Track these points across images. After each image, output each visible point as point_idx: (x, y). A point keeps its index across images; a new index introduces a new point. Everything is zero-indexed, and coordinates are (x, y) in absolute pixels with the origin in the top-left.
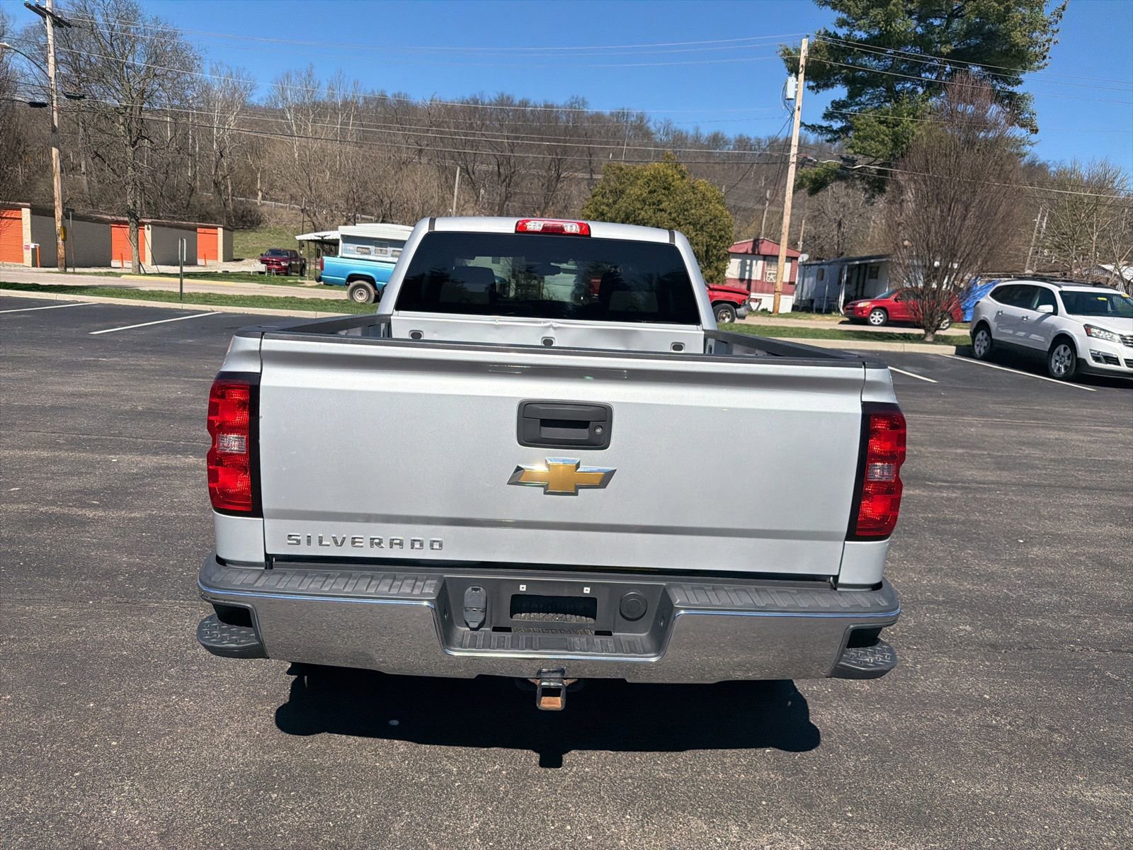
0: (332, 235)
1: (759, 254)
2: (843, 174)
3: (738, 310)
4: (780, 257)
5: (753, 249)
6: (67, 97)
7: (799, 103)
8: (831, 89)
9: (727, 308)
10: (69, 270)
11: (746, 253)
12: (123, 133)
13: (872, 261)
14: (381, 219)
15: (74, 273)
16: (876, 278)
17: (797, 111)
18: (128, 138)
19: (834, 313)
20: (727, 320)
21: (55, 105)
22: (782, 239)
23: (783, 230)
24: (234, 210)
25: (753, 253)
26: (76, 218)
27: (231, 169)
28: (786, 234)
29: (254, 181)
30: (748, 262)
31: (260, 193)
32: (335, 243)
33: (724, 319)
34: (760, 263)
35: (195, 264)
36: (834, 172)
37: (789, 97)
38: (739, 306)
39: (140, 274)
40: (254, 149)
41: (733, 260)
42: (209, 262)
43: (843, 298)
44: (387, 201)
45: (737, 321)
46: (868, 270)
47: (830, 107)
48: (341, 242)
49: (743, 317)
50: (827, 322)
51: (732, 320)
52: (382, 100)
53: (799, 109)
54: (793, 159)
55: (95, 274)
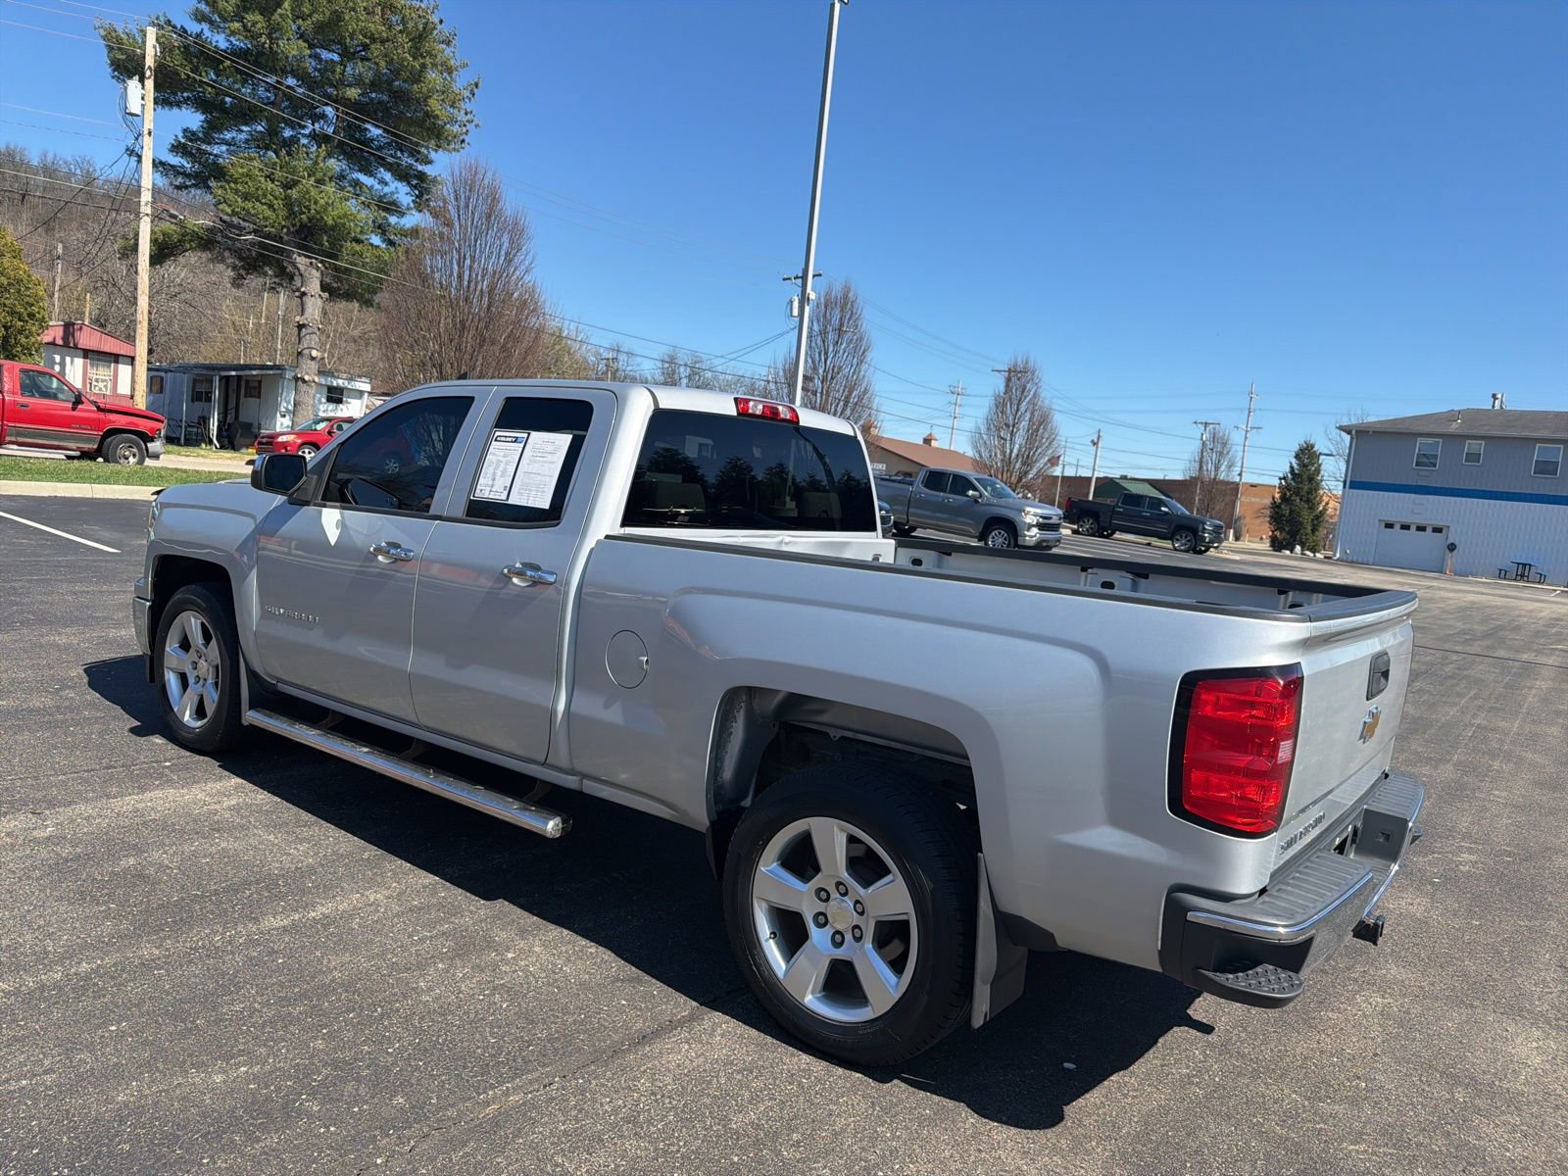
1: (76, 347)
2: (206, 242)
4: (137, 358)
5: (65, 338)
7: (148, 125)
8: (175, 110)
9: (132, 441)
11: (53, 344)
13: (254, 373)
16: (259, 397)
17: (146, 137)
19: (203, 446)
20: (132, 460)
22: (139, 331)
23: (139, 317)
25: (66, 345)
28: (145, 324)
30: (57, 358)
33: (127, 458)
34: (79, 362)
36: (195, 236)
37: (133, 112)
38: (152, 440)
43: (216, 424)
46: (243, 384)
47: (180, 135)
49: (156, 456)
51: (141, 462)
53: (150, 134)
54: (146, 209)
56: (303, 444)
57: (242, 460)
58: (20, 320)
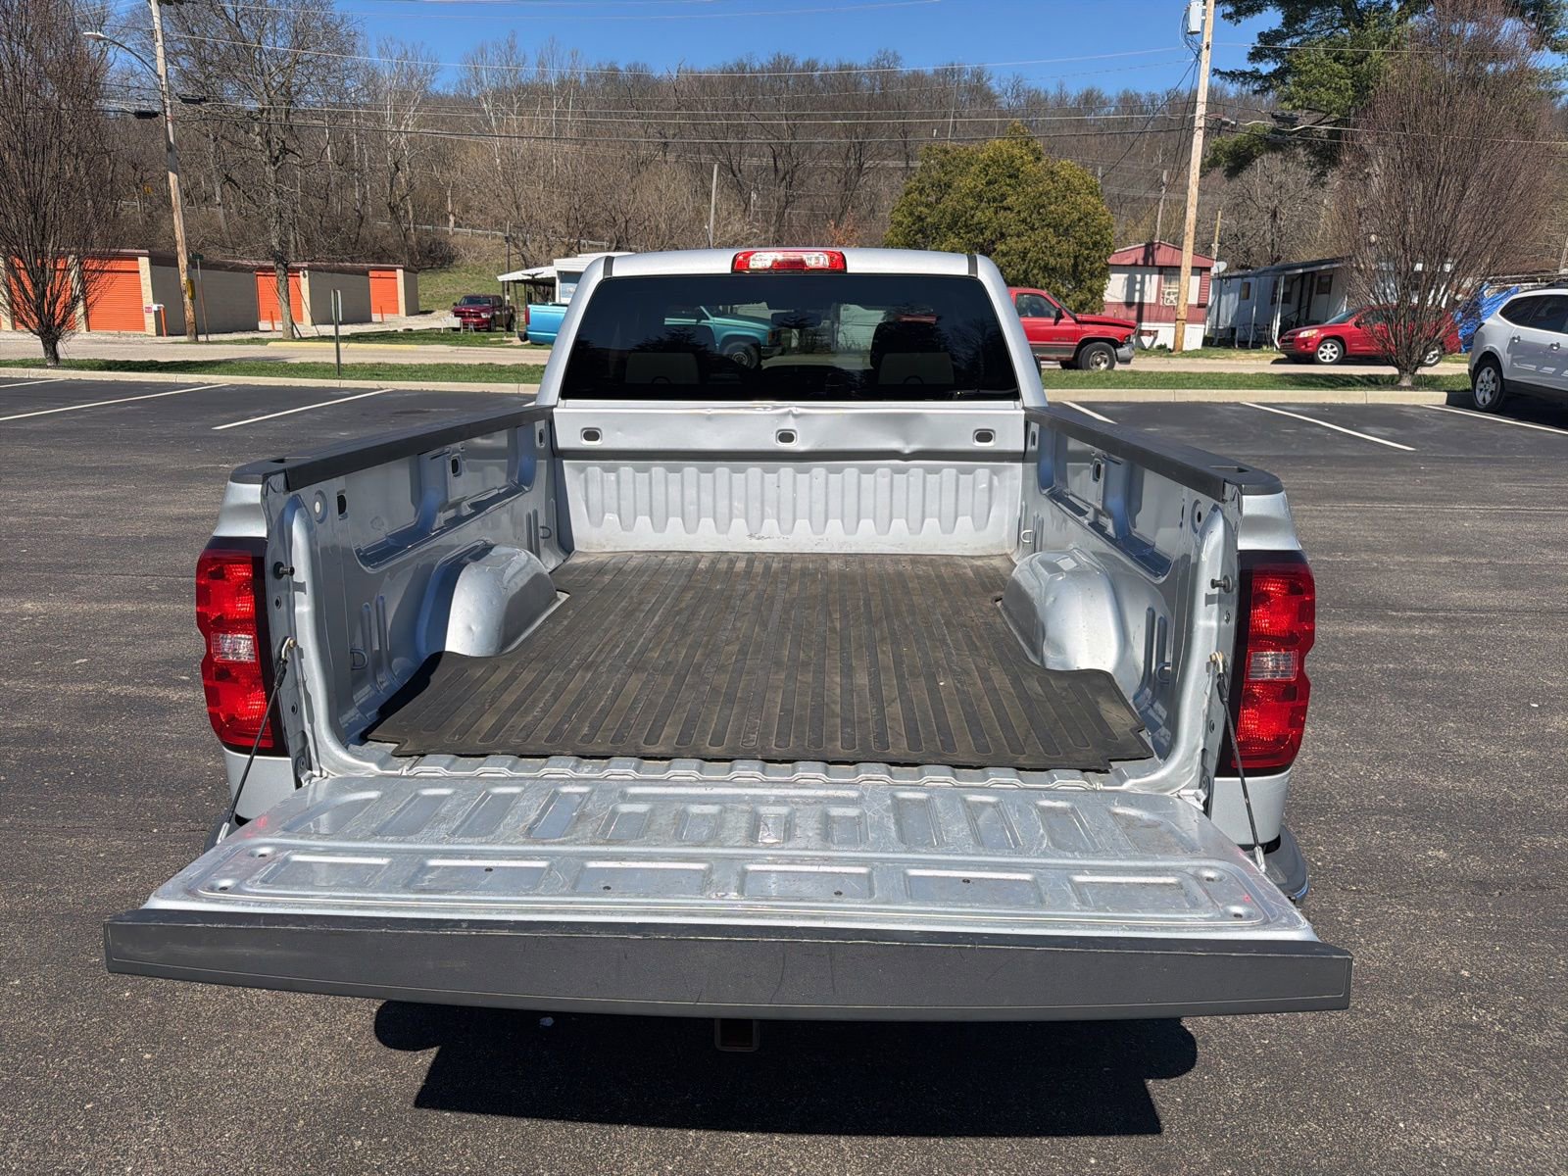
0: (546, 272)
1: (1153, 265)
2: (1276, 142)
3: (1118, 351)
4: (1183, 269)
5: (1146, 259)
6: (184, 101)
7: (1207, 38)
8: (1257, 15)
9: (1103, 348)
10: (202, 338)
11: (1135, 265)
12: (260, 147)
13: (1323, 267)
14: (614, 245)
15: (208, 342)
16: (1329, 293)
17: (1205, 51)
18: (268, 152)
19: (1265, 348)
20: (1103, 366)
21: (168, 114)
22: (1186, 242)
23: (1187, 229)
24: (419, 243)
25: (1146, 264)
26: (207, 266)
27: (411, 186)
28: (1192, 234)
29: (443, 203)
30: (1139, 277)
31: (452, 218)
32: (550, 283)
33: (1098, 364)
34: (1155, 277)
35: (369, 321)
36: (1263, 139)
37: (1193, 30)
38: (1121, 345)
39: (294, 339)
40: (440, 156)
41: (1113, 276)
42: (388, 317)
43: (1279, 324)
44: (621, 219)
45: (1118, 367)
46: (1316, 281)
47: (1256, 40)
48: (558, 281)
49: (1127, 361)
50: (1254, 362)
51: (1111, 367)
52: (612, 76)
53: (1208, 47)
54: (1200, 123)
55: (235, 342)
56: (1325, 338)
57: (1268, 358)
58: (1087, 249)
